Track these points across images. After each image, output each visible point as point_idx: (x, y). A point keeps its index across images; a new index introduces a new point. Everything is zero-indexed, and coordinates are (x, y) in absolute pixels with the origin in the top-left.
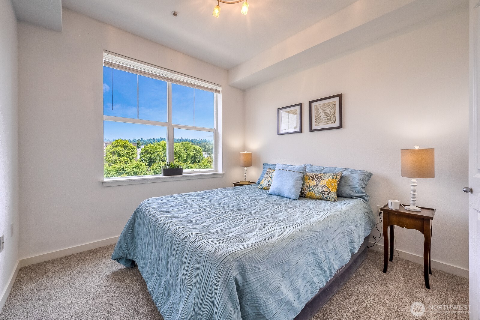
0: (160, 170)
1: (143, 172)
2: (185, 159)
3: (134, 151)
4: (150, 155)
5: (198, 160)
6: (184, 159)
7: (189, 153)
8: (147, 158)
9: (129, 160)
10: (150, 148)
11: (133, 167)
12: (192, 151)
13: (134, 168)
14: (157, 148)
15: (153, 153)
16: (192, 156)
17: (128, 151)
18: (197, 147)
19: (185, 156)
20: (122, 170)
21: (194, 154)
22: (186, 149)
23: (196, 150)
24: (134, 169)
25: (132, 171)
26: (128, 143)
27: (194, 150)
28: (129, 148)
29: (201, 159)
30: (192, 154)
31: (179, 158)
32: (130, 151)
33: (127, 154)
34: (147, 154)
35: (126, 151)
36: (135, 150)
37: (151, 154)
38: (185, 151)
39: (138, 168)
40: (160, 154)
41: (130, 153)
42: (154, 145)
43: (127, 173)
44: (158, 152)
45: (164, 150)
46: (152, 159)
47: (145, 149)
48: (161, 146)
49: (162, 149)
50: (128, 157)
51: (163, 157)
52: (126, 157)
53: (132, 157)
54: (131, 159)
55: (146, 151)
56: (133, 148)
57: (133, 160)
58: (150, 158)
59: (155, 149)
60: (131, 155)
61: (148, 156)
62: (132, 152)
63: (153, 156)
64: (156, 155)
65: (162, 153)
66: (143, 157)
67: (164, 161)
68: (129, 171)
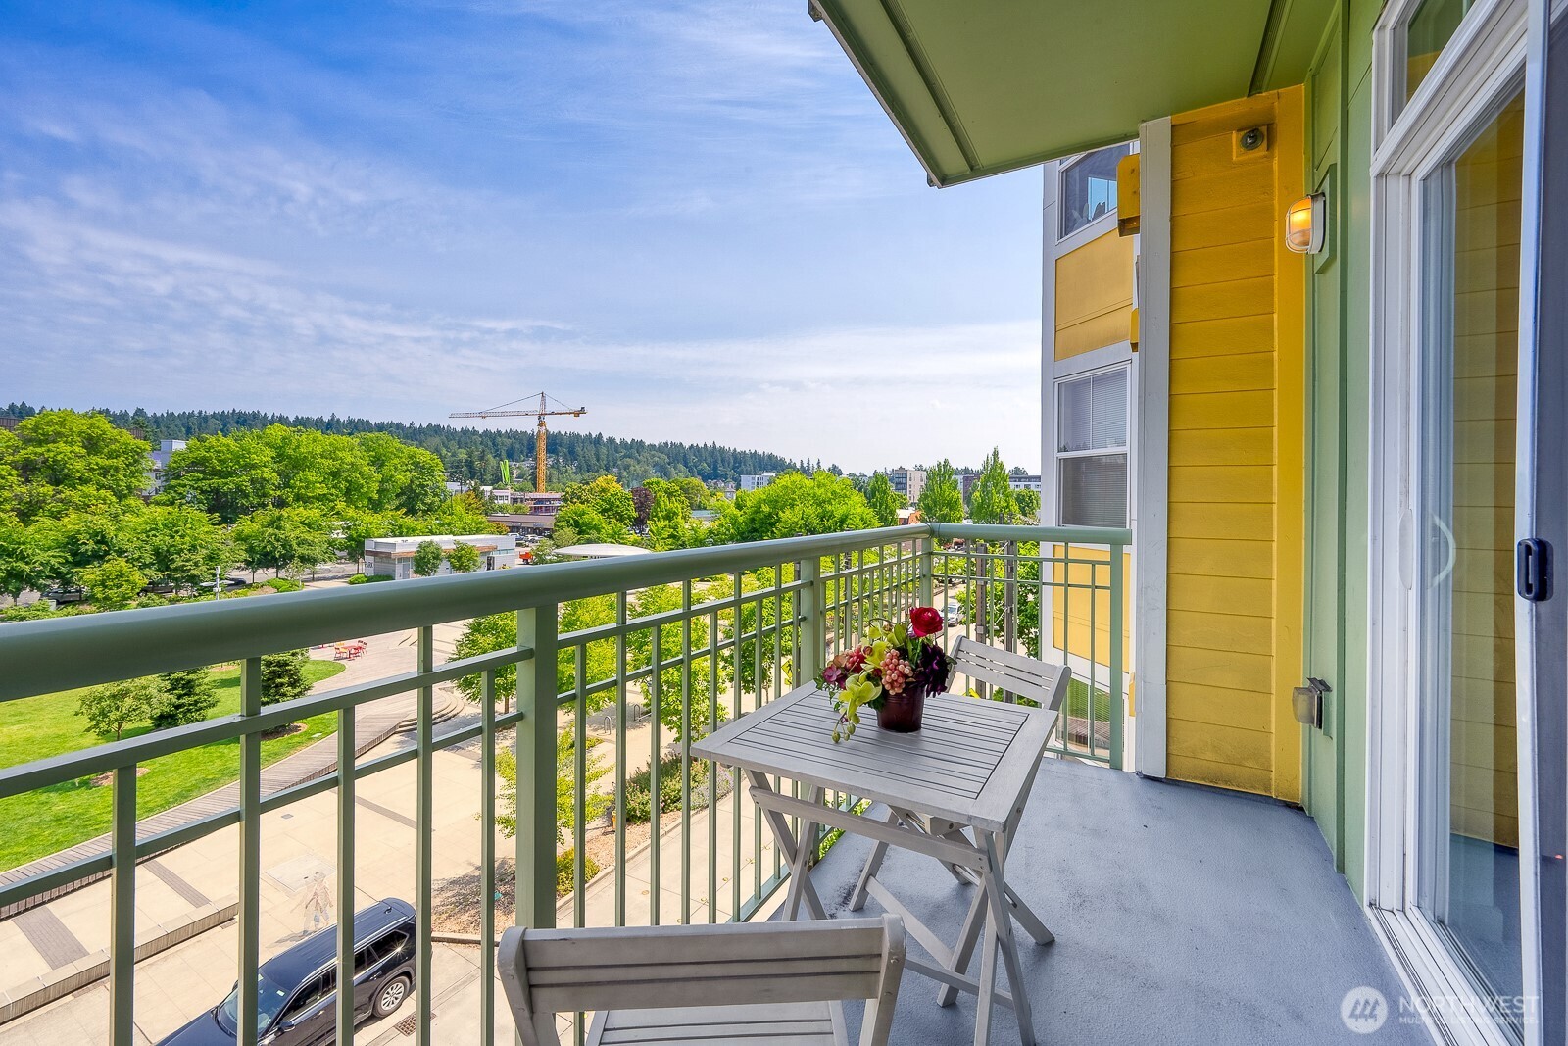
0: (278, 541)
1: (204, 551)
2: (376, 497)
3: (136, 461)
4: (216, 482)
5: (426, 504)
6: (370, 499)
7: (392, 477)
8: (203, 492)
9: (114, 499)
10: (218, 452)
11: (152, 530)
12: (405, 467)
13: (153, 532)
14: (249, 453)
15: (230, 474)
16: (401, 489)
17: (107, 462)
18: (424, 455)
19: (376, 486)
20: (97, 542)
21: (411, 482)
22: (378, 462)
23: (417, 465)
24: (154, 536)
25: (148, 547)
26: (107, 426)
27: (410, 466)
28: (113, 447)
29: (436, 499)
30: (402, 479)
31: (348, 493)
32: (120, 462)
33: (105, 471)
34: (201, 476)
35: (100, 461)
36: (143, 457)
37: (221, 475)
38: (373, 468)
39: (177, 532)
40: (265, 476)
41: (117, 469)
42: (236, 440)
43: (120, 553)
44: (254, 466)
45: (280, 462)
46: (225, 494)
47: (191, 455)
48: (267, 444)
49: (273, 458)
50: (110, 488)
51: (279, 488)
52: (101, 487)
53: (129, 488)
54: (120, 496)
55: (199, 464)
56: (132, 450)
57: (132, 501)
58: (216, 491)
59: (238, 457)
60: (122, 478)
61: (204, 485)
62: (127, 465)
63: (228, 485)
64: (244, 480)
65: (274, 474)
66: (185, 486)
67: (281, 503)
68: (129, 547)
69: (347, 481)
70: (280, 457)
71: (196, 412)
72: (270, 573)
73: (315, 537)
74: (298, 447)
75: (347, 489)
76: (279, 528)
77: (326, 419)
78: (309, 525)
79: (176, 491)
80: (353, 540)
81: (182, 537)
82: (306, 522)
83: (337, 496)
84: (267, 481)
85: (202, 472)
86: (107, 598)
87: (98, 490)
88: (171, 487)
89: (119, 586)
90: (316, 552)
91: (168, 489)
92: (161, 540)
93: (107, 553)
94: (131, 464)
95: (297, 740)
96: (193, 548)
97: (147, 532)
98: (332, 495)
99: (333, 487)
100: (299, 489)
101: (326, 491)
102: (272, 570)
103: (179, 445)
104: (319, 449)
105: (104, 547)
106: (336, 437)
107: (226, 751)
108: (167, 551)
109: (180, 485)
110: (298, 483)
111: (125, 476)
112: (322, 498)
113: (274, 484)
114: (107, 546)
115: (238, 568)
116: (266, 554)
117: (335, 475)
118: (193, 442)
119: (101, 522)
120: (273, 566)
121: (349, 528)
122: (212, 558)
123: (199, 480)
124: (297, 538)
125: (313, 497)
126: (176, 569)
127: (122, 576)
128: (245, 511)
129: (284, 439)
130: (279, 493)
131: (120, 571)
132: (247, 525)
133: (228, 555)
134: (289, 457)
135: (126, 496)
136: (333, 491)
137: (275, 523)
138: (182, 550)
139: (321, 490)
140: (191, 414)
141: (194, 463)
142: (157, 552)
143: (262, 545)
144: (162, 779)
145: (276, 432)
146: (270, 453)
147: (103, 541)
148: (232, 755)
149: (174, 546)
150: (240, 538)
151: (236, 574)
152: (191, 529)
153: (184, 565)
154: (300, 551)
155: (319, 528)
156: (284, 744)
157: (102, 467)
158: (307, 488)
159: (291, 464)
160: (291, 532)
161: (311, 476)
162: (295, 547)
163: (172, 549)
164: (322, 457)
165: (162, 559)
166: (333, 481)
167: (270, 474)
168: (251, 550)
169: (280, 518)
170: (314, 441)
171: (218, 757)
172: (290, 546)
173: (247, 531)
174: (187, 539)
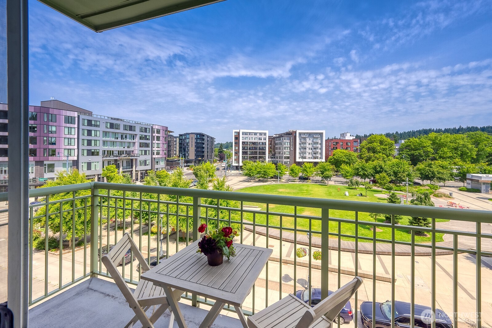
0: (431, 171)
2: (475, 157)
3: (391, 147)
4: (412, 152)
8: (409, 155)
9: (386, 157)
10: (413, 143)
11: (393, 166)
15: (417, 150)
17: (385, 147)
19: (475, 153)
20: (380, 168)
24: (394, 167)
25: (392, 170)
26: (385, 137)
28: (386, 143)
32: (387, 147)
33: (384, 149)
34: (408, 150)
35: (383, 147)
36: (393, 145)
37: (414, 150)
38: (474, 146)
39: (400, 167)
40: (428, 150)
41: (386, 149)
42: (419, 139)
43: (386, 171)
44: (425, 147)
45: (434, 145)
46: (416, 156)
47: (406, 144)
48: (430, 140)
49: (431, 144)
50: (385, 154)
51: (433, 154)
52: (383, 154)
53: (389, 154)
54: (387, 156)
55: (407, 147)
56: (390, 144)
57: (390, 157)
58: (413, 155)
59: (419, 144)
60: (388, 151)
61: (409, 153)
62: (389, 148)
63: (416, 153)
64: (421, 152)
65: (431, 149)
66: (404, 153)
67: (434, 159)
68: (388, 170)
69: (461, 151)
70: (434, 143)
71: (412, 131)
72: (428, 182)
73: (445, 171)
74: (440, 139)
75: (461, 154)
76: (431, 167)
77: (457, 128)
78: (442, 167)
79: (402, 155)
80: (461, 173)
81: (401, 168)
82: (441, 166)
83: (457, 157)
84: (429, 152)
85: (409, 149)
86: (381, 183)
87: (382, 154)
88: (401, 154)
89: (384, 180)
90: (444, 176)
91: (399, 154)
92: (395, 169)
93: (382, 171)
94: (390, 147)
95: (424, 239)
96: (404, 172)
97: (392, 166)
98: (455, 156)
99: (455, 153)
100: (441, 155)
101: (452, 155)
102: (429, 181)
103: (403, 142)
104: (449, 140)
105: (382, 170)
106: (456, 135)
107: (403, 234)
108: (397, 172)
109: (403, 153)
110: (440, 152)
111: (389, 151)
112: (450, 157)
113: (431, 153)
114: (382, 169)
115: (418, 179)
116: (426, 176)
117: (456, 149)
118: (406, 140)
119: (382, 163)
120: (429, 180)
121: (459, 169)
122: (409, 175)
123: (407, 152)
124: (438, 171)
125: (446, 157)
126: (399, 177)
127: (384, 177)
128: (421, 161)
129: (435, 137)
130: (433, 155)
131: (384, 176)
132: (421, 166)
133: (414, 174)
134: (437, 143)
135: (389, 156)
136: (455, 155)
137: (430, 165)
138: (401, 172)
139: (449, 154)
140: (410, 132)
141: (406, 147)
142: (394, 172)
143: (425, 172)
144: (385, 234)
145: (432, 135)
146: (430, 142)
147: (381, 168)
148: (404, 235)
149: (399, 171)
150: (418, 170)
151: (417, 181)
152: (403, 166)
153: (401, 176)
154: (438, 175)
155: (447, 168)
156: (421, 239)
157: (383, 149)
158: (444, 154)
159: (438, 146)
160: (435, 169)
161: (446, 149)
162: (436, 174)
163: (398, 172)
164: (450, 142)
165: (396, 174)
166: (455, 151)
167: (430, 149)
168: (421, 174)
169: (431, 164)
170: (447, 137)
171: (400, 235)
172: (435, 173)
173: (420, 168)
174: (402, 169)
